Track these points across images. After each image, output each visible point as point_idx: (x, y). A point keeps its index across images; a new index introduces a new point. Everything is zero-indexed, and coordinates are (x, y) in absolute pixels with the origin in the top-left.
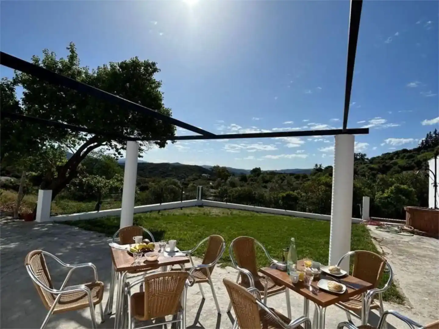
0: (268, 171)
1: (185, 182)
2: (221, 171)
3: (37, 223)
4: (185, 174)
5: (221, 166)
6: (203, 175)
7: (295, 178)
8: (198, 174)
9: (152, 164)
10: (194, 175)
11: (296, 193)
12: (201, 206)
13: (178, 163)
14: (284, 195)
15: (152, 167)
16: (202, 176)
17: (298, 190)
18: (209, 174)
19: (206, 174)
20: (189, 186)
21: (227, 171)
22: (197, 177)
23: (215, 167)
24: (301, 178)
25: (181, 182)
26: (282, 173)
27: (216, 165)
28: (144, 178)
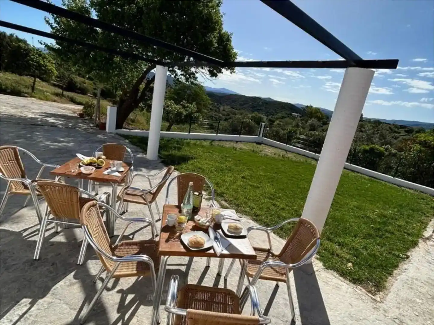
0: (373, 119)
1: (272, 119)
2: (313, 112)
3: (106, 133)
4: (275, 110)
5: (314, 106)
6: (294, 114)
7: (406, 131)
8: (288, 113)
9: (244, 96)
10: (283, 113)
11: (384, 148)
12: (259, 143)
13: (269, 98)
14: (367, 148)
15: (243, 99)
16: (292, 115)
17: (388, 146)
18: (300, 114)
19: (297, 113)
20: (276, 123)
21: (321, 113)
22: (287, 116)
23: (307, 107)
24: (414, 133)
25: (267, 118)
26: (390, 124)
27: (309, 105)
28: (235, 110)
